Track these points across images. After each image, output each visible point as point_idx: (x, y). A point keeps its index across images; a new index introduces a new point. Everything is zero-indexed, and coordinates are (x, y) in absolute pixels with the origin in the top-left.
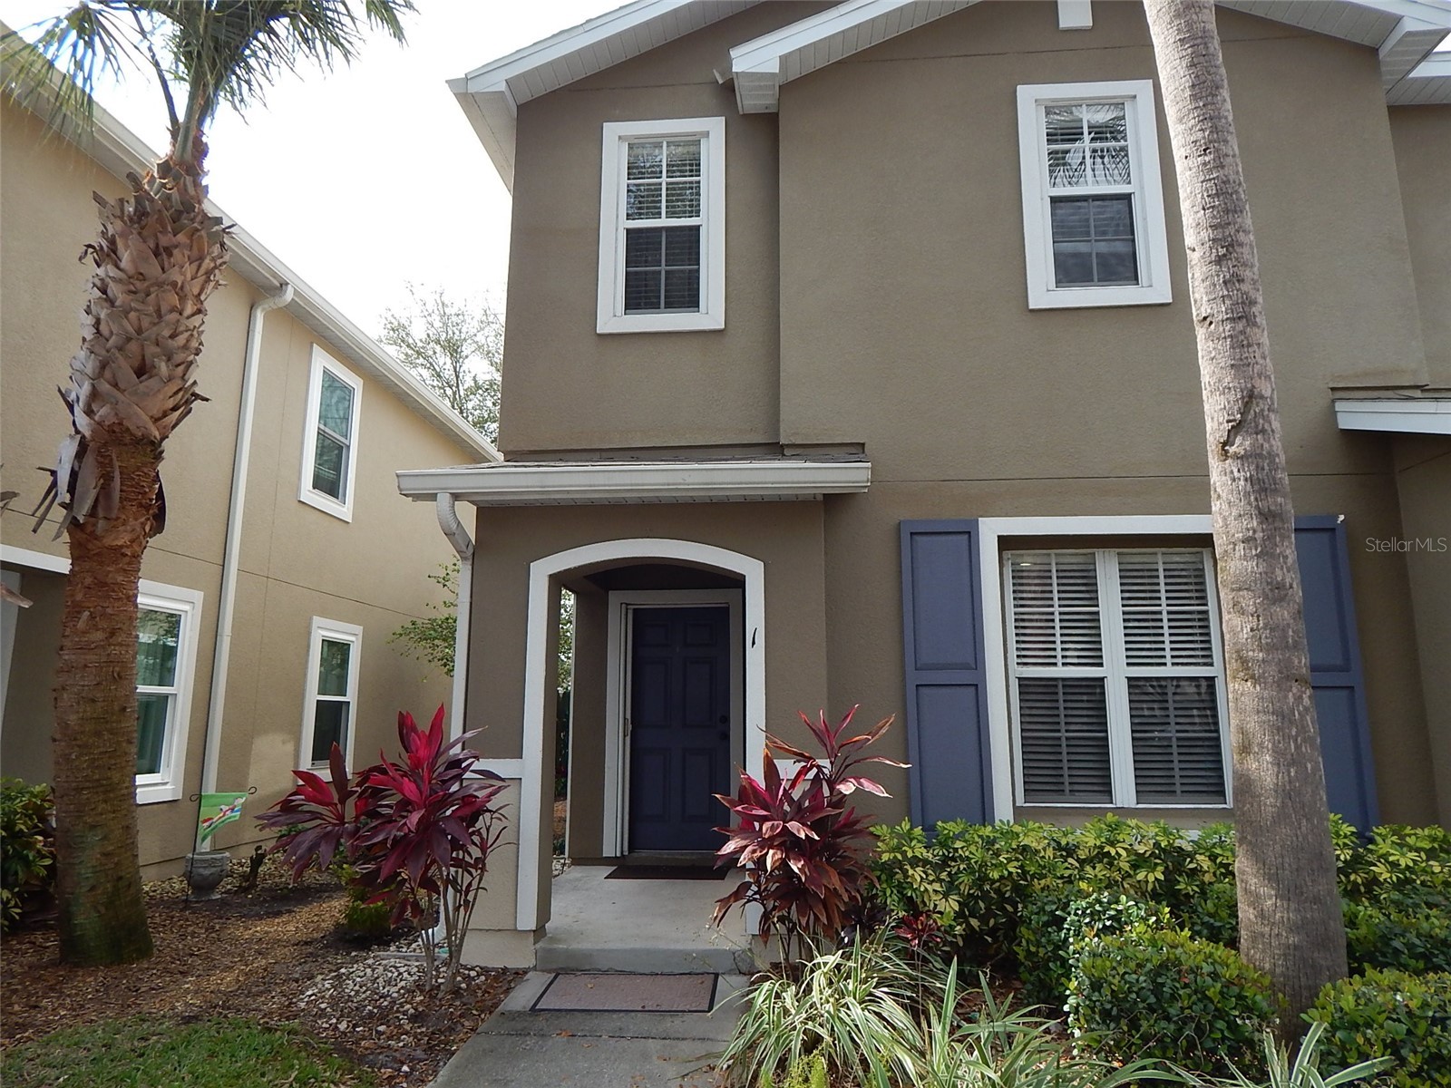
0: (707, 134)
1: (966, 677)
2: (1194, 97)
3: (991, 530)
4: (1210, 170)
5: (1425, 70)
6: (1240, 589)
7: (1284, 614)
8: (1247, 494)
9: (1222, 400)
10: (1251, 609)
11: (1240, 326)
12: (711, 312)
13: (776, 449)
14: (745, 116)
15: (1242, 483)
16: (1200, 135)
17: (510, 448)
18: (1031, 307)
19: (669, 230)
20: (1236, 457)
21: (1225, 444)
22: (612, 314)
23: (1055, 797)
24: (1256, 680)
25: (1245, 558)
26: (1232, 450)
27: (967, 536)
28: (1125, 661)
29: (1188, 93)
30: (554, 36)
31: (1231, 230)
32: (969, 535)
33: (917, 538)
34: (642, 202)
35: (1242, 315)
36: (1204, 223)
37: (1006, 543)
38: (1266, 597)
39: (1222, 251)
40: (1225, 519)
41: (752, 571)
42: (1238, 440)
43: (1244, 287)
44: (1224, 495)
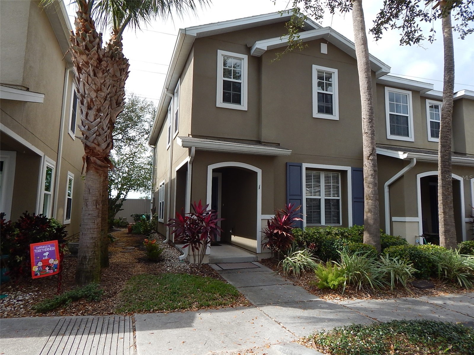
0: (243, 59)
1: (299, 198)
2: (368, 89)
3: (305, 165)
4: (369, 105)
5: (382, 78)
6: (369, 184)
7: (376, 188)
8: (372, 167)
9: (368, 149)
10: (371, 187)
11: (373, 135)
12: (244, 106)
13: (259, 142)
14: (252, 56)
15: (371, 164)
16: (368, 97)
17: (194, 134)
18: (314, 117)
19: (233, 82)
20: (370, 160)
21: (368, 157)
22: (220, 103)
23: (310, 223)
24: (371, 200)
25: (371, 178)
26: (370, 158)
27: (300, 167)
28: (325, 195)
29: (367, 88)
30: (210, 24)
31: (372, 117)
32: (301, 167)
33: (291, 167)
34: (227, 73)
35: (373, 133)
36: (368, 114)
37: (307, 169)
38: (374, 185)
39: (370, 121)
40: (367, 171)
41: (259, 171)
42: (371, 157)
43: (373, 128)
44: (368, 166)
